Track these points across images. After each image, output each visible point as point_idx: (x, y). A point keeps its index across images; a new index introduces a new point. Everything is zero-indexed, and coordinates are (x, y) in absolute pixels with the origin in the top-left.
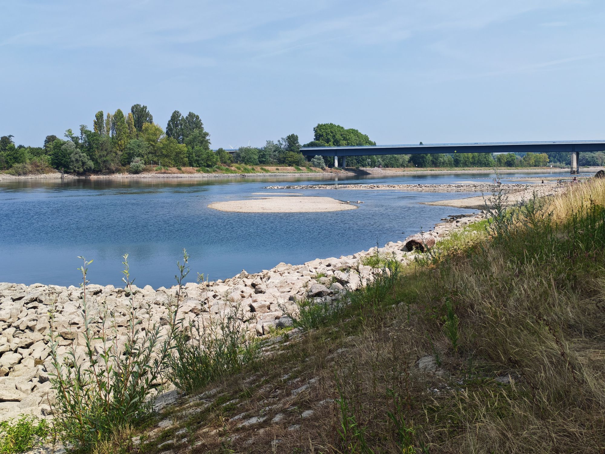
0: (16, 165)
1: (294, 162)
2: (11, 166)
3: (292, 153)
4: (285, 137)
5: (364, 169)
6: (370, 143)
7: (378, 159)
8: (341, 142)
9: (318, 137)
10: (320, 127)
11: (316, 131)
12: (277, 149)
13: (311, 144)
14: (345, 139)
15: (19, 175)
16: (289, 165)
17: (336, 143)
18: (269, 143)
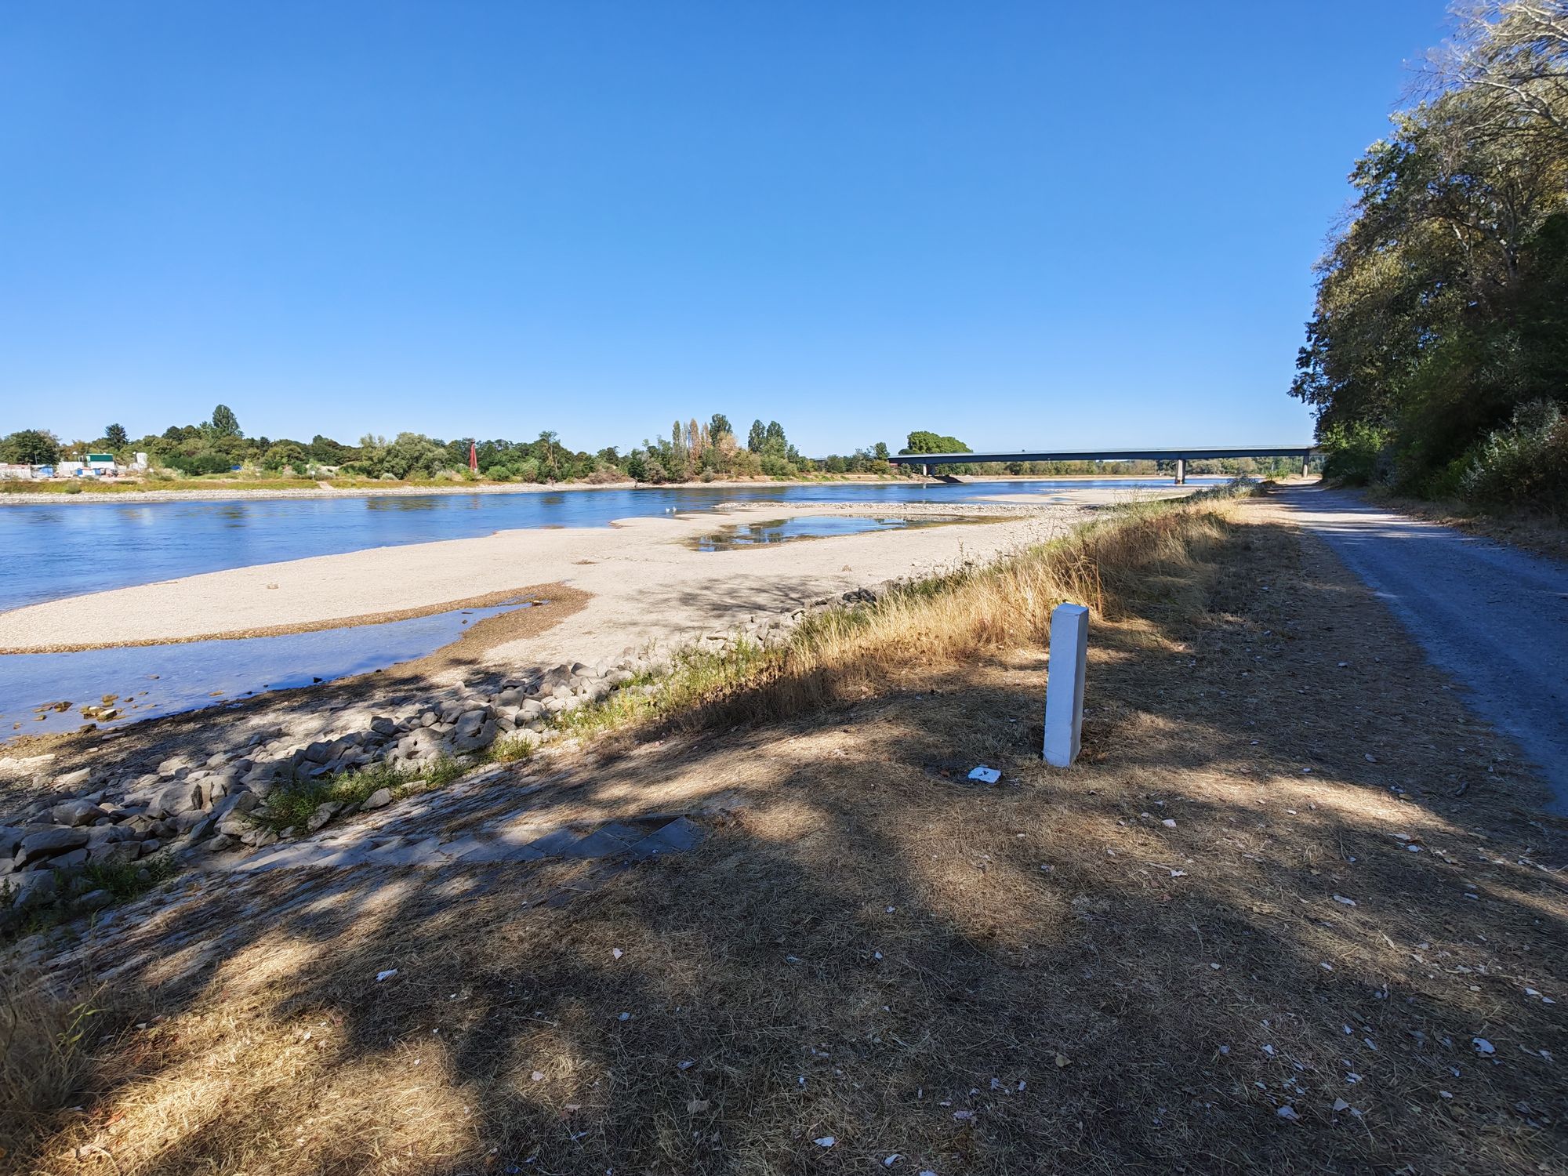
0: (591, 474)
1: (880, 470)
2: (587, 476)
3: (878, 461)
4: (874, 445)
5: (955, 477)
6: (968, 451)
7: (974, 466)
8: (933, 450)
9: (912, 444)
10: (913, 434)
11: (910, 439)
12: (866, 457)
13: (902, 452)
14: (938, 447)
15: (594, 483)
16: (876, 473)
17: (929, 450)
18: (858, 450)
